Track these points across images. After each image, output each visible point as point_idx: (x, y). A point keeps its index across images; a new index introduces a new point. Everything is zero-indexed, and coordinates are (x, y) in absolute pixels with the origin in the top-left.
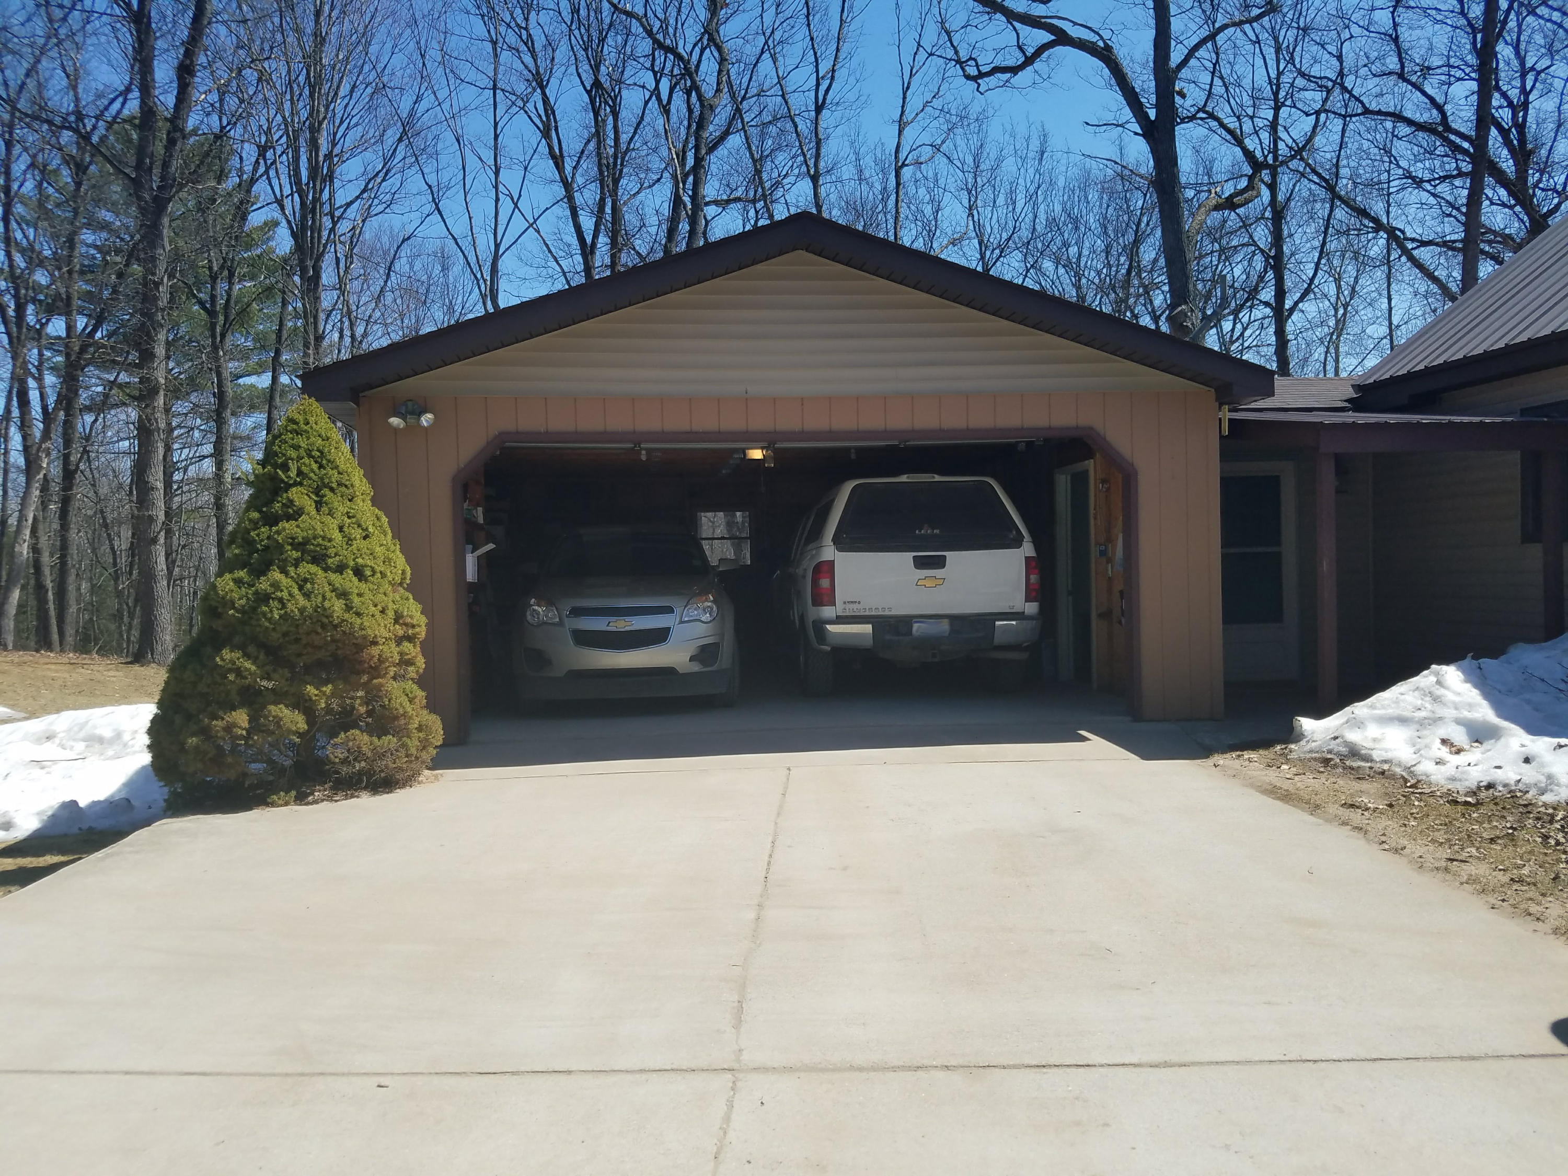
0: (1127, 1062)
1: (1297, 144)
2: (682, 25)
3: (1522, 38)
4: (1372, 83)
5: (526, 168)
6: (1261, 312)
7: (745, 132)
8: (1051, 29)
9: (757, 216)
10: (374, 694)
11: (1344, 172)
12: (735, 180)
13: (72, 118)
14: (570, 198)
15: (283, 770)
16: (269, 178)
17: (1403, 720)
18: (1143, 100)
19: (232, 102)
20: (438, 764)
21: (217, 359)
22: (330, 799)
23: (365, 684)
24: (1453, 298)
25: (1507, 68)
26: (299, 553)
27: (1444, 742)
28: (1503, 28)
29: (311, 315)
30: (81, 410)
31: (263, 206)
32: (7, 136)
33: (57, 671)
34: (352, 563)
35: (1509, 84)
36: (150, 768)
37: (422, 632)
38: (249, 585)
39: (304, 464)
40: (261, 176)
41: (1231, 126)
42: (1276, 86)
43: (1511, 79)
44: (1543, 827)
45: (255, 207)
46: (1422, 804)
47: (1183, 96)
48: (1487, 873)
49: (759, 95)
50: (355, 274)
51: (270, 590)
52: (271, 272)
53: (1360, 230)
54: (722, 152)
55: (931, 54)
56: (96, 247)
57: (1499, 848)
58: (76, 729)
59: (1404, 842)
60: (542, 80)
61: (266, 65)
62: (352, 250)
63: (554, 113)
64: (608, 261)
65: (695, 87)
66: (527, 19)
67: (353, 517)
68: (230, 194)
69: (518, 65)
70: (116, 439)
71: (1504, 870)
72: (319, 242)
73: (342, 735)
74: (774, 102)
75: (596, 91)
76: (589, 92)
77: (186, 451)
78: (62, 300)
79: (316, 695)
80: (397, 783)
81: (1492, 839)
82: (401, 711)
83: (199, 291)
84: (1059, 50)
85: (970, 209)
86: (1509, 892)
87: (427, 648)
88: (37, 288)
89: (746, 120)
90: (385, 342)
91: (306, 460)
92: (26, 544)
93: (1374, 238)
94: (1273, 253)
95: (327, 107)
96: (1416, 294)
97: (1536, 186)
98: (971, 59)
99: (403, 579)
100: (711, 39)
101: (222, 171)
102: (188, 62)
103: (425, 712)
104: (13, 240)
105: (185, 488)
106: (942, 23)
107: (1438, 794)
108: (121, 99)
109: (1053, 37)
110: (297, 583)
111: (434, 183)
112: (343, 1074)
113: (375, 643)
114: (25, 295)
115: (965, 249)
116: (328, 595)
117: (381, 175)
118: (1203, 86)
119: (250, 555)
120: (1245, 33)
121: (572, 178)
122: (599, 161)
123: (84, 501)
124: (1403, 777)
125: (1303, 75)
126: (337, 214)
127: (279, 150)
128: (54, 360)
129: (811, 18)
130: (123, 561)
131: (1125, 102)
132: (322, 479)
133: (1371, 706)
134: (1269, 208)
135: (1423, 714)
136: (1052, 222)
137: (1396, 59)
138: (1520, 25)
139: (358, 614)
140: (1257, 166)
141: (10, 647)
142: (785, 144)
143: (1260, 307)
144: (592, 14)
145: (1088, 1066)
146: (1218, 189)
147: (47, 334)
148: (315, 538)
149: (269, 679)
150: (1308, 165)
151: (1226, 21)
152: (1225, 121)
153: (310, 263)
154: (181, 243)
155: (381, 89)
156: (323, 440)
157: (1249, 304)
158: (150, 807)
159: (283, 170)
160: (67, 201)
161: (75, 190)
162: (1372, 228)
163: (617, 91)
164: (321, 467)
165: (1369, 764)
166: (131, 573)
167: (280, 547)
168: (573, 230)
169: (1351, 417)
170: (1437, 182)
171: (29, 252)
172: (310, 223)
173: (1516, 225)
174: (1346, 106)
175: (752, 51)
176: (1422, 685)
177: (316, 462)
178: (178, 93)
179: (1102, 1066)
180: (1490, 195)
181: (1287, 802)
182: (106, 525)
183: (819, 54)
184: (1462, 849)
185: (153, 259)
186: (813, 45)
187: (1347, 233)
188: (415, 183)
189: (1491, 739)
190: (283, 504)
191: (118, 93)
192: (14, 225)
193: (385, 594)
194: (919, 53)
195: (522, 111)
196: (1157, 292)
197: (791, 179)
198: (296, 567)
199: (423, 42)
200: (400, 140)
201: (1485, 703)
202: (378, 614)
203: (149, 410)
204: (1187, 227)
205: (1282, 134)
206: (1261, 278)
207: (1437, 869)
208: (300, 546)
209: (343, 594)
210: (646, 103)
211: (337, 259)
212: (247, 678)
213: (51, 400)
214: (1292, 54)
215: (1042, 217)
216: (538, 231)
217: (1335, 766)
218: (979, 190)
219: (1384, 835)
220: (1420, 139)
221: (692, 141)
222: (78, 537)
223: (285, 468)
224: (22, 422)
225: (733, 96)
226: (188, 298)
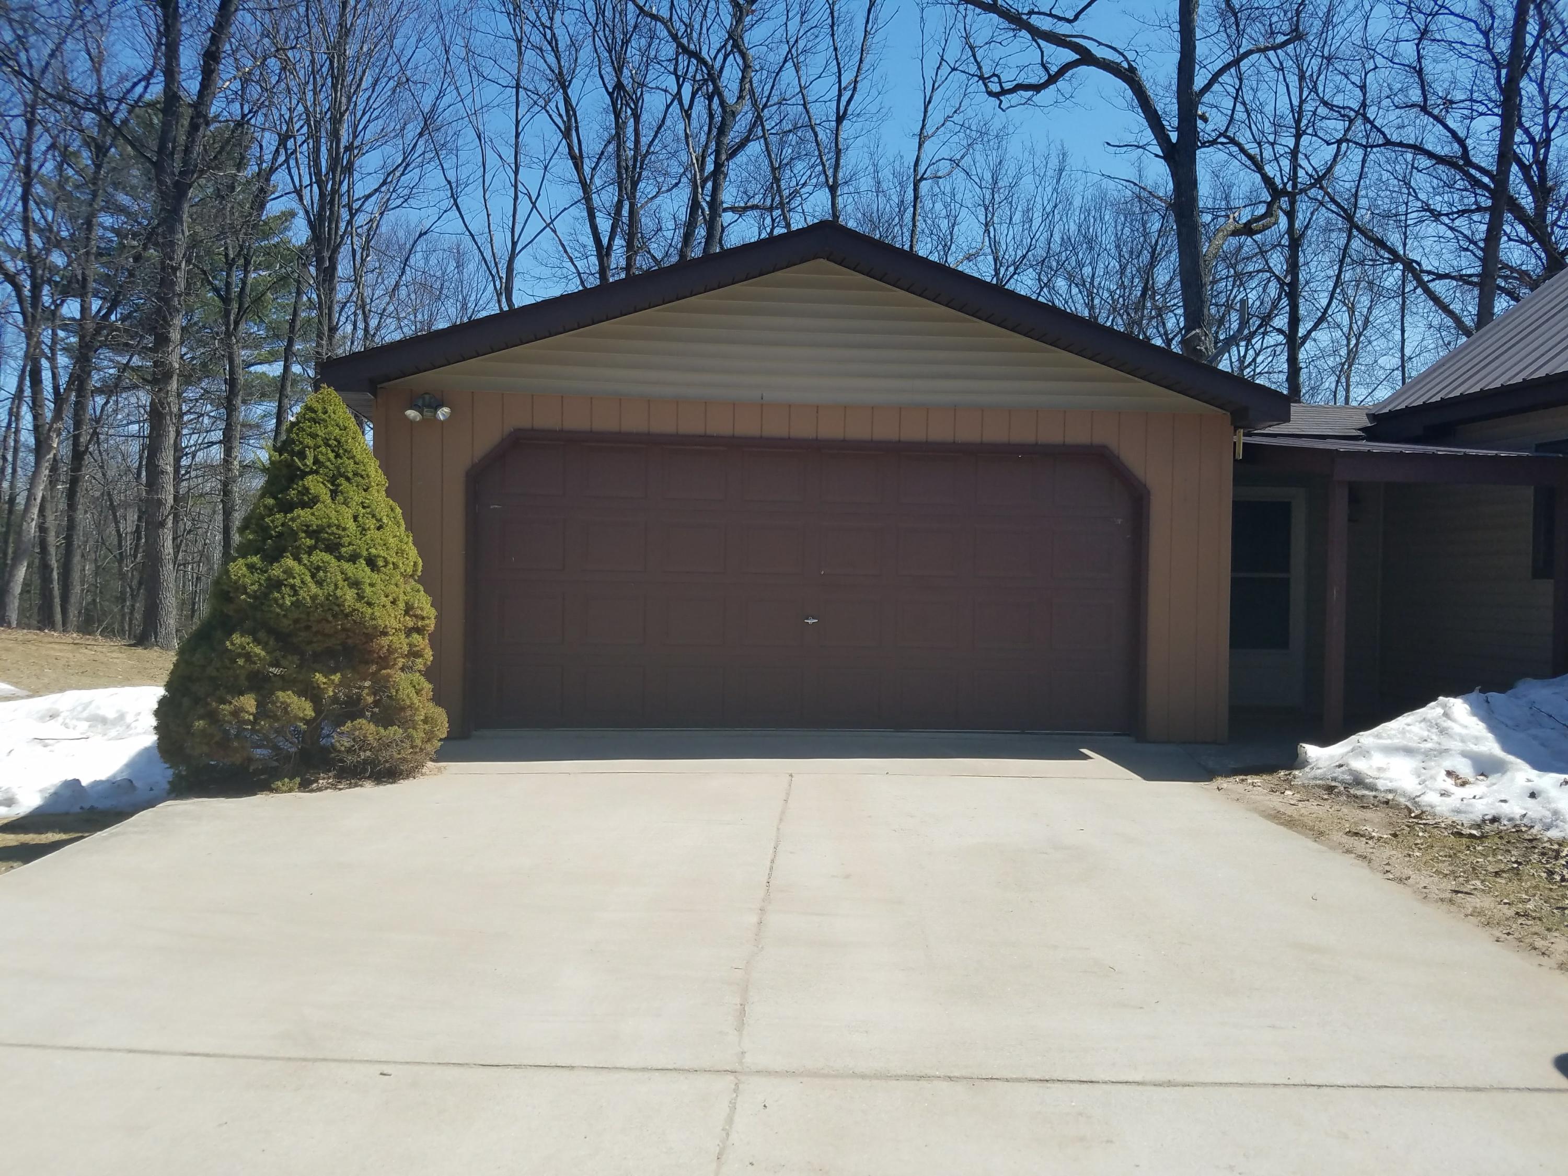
0: (1130, 1080)
1: (1317, 172)
2: (708, 30)
3: (1546, 75)
4: (1393, 115)
5: (546, 167)
6: (1274, 338)
7: (766, 139)
8: (1076, 48)
9: (773, 225)
10: (381, 686)
11: (1363, 202)
12: (753, 187)
13: (95, 101)
14: (588, 199)
15: (288, 757)
16: (289, 168)
17: (1408, 751)
18: (1164, 123)
19: (254, 91)
20: (440, 756)
21: (230, 346)
22: (334, 787)
23: (374, 674)
24: (1468, 333)
25: (1530, 105)
26: (313, 541)
27: (1449, 773)
28: (1528, 65)
29: (325, 307)
30: (92, 392)
31: (282, 196)
32: (29, 115)
33: (61, 651)
34: (365, 553)
35: (1532, 120)
36: (156, 751)
37: (431, 624)
38: (261, 570)
39: (321, 452)
40: (281, 165)
41: (1252, 152)
42: (1298, 113)
43: (1534, 116)
44: (1548, 862)
45: (273, 196)
46: (1426, 835)
47: (1205, 120)
48: (1492, 905)
49: (780, 103)
50: (371, 267)
51: (282, 576)
52: (287, 261)
53: (1376, 260)
54: (740, 159)
55: (954, 69)
56: (113, 230)
57: (1503, 881)
58: (80, 709)
59: (1409, 872)
60: (565, 81)
61: (290, 54)
62: (369, 242)
63: (575, 115)
64: (623, 263)
65: (717, 92)
66: (551, 19)
67: (368, 507)
68: (248, 182)
69: (541, 64)
70: (125, 422)
71: (1509, 904)
72: (336, 233)
73: (349, 724)
74: (794, 110)
75: (618, 92)
76: (610, 94)
77: (195, 437)
78: (78, 280)
79: (324, 683)
80: (401, 774)
81: (1496, 873)
82: (408, 703)
83: (214, 278)
84: (1083, 69)
85: (987, 225)
86: (1514, 926)
87: (435, 641)
88: (54, 269)
89: (767, 127)
90: (397, 336)
91: (323, 449)
92: (34, 523)
93: (1389, 269)
94: (1288, 280)
95: (349, 99)
96: (1430, 326)
97: (1554, 223)
98: (994, 75)
99: (415, 571)
100: (736, 45)
101: (243, 157)
102: (214, 48)
103: (431, 704)
104: (31, 220)
105: (193, 474)
106: (967, 37)
107: (1443, 825)
108: (143, 84)
109: (1078, 57)
110: (310, 570)
111: (453, 180)
112: (346, 1061)
113: (385, 634)
114: (42, 276)
115: (980, 265)
116: (341, 583)
117: (401, 169)
118: (1225, 111)
119: (264, 541)
120: (1269, 60)
121: (591, 179)
122: (619, 164)
123: (91, 483)
124: (1407, 807)
125: (1326, 104)
126: (356, 206)
127: (300, 139)
128: (68, 341)
129: (835, 28)
130: (128, 542)
131: (1146, 124)
132: (338, 468)
133: (1377, 736)
134: (1286, 236)
135: (1429, 745)
136: (1066, 241)
137: (1419, 92)
138: (1545, 62)
139: (369, 604)
140: (1276, 193)
141: (14, 624)
142: (804, 153)
143: (1273, 334)
144: (617, 15)
145: (1092, 1082)
146: (1236, 214)
147: (61, 315)
148: (329, 526)
149: (277, 665)
150: (1327, 193)
151: (1251, 47)
152: (1247, 147)
153: (326, 254)
154: (199, 229)
155: (404, 82)
156: (341, 430)
157: (1262, 330)
158: (151, 789)
159: (303, 160)
160: (86, 183)
161: (95, 172)
162: (1388, 259)
163: (639, 94)
164: (337, 456)
165: (1374, 793)
166: (135, 557)
167: (294, 534)
168: (589, 231)
169: (1364, 446)
170: (1456, 216)
171: (47, 232)
172: (328, 213)
173: (1533, 261)
174: (1368, 136)
175: (775, 58)
176: (1429, 716)
177: (333, 451)
178: (203, 79)
179: (1105, 1083)
180: (1508, 231)
181: (1291, 828)
182: (113, 508)
183: (841, 65)
184: (1467, 881)
185: (172, 244)
186: (836, 55)
187: (1362, 263)
188: (434, 178)
189: (1498, 772)
190: (299, 491)
191: (140, 77)
192: (32, 204)
193: (396, 585)
194: (942, 68)
195: (543, 111)
196: (1171, 315)
197: (808, 189)
198: (310, 555)
199: (447, 38)
200: (421, 135)
201: (1490, 736)
202: (389, 605)
203: (162, 395)
204: (1204, 251)
205: (1303, 162)
206: (1275, 305)
207: (1442, 900)
208: (313, 533)
209: (355, 584)
210: (668, 107)
211: (354, 251)
212: (256, 663)
213: (63, 380)
214: (1315, 83)
215: (1057, 237)
216: (554, 231)
217: (1339, 794)
218: (996, 206)
219: (1388, 864)
220: (1440, 172)
221: (713, 146)
222: (85, 518)
223: (302, 455)
224: (34, 402)
225: (754, 104)
226: (202, 285)
